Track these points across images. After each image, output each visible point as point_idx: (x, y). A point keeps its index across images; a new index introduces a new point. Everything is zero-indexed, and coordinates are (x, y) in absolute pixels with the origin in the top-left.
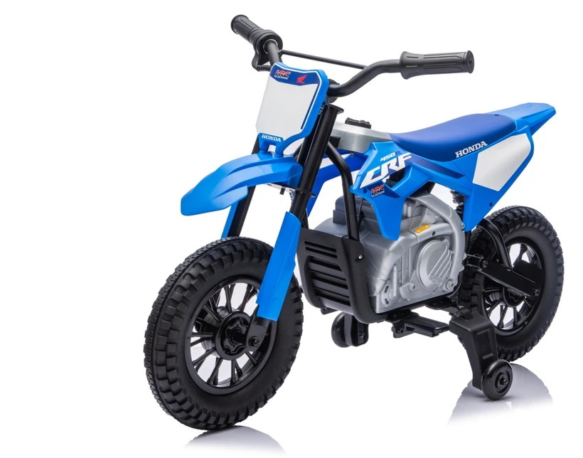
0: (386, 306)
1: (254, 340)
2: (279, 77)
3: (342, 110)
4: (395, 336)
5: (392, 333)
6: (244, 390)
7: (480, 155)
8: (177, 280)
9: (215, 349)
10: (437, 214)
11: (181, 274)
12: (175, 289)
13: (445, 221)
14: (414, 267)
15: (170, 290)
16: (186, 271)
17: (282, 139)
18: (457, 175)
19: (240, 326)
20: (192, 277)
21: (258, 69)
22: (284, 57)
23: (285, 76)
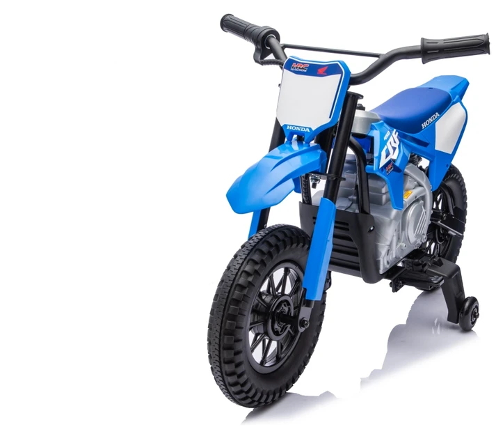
0: (388, 266)
1: (304, 321)
2: (296, 70)
3: (362, 97)
4: (393, 291)
5: (391, 288)
6: (288, 361)
7: (437, 124)
8: (235, 279)
9: (266, 333)
10: (416, 180)
11: (237, 273)
12: (235, 288)
13: (420, 185)
14: (403, 229)
15: (230, 290)
16: (242, 269)
17: (310, 129)
18: (425, 144)
19: (284, 308)
20: (248, 274)
21: (263, 63)
22: (286, 50)
23: (303, 68)
